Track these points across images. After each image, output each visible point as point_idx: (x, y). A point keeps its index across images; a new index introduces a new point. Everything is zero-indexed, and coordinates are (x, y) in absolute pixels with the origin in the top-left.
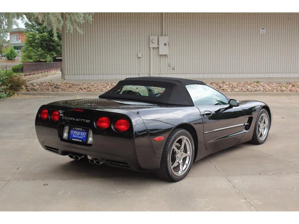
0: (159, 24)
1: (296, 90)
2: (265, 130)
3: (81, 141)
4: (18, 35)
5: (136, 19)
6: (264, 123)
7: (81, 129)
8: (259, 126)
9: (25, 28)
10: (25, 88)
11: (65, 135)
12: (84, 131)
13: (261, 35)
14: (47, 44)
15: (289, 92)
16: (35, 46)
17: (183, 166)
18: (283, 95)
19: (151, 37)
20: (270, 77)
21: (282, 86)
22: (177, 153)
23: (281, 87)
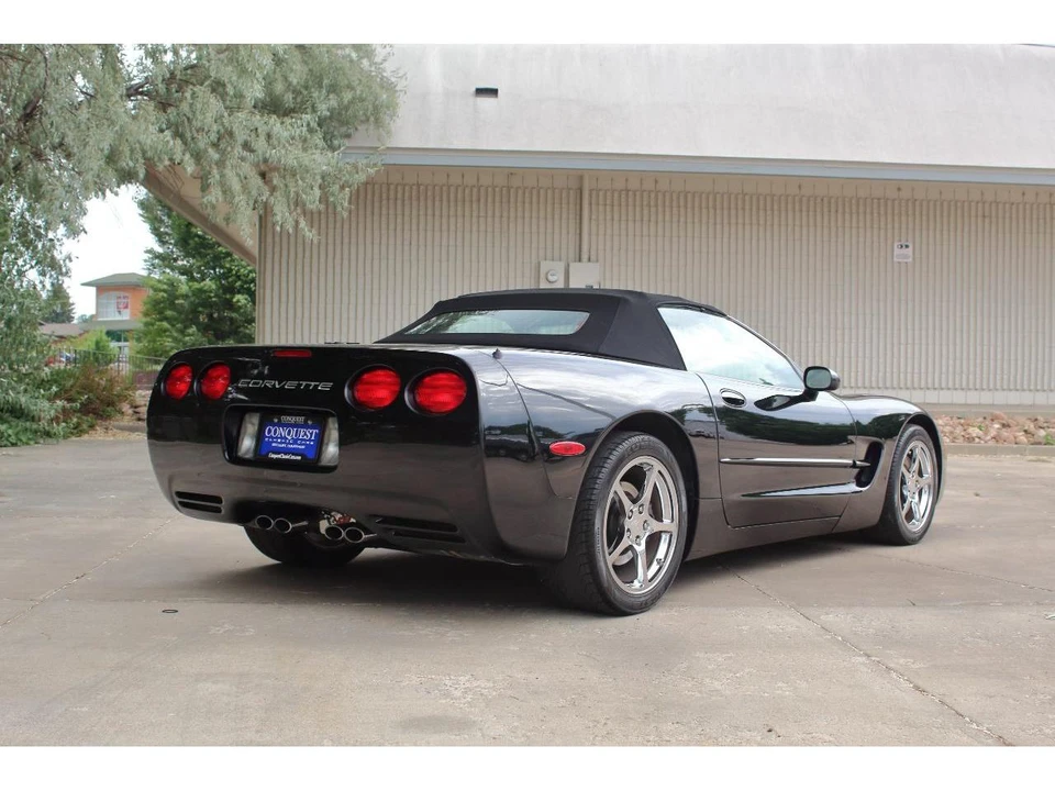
0: (572, 222)
1: (1015, 438)
2: (925, 497)
3: (299, 458)
4: (122, 294)
5: (497, 204)
6: (920, 474)
7: (300, 419)
8: (903, 483)
9: (145, 273)
10: (130, 411)
11: (247, 444)
12: (310, 422)
13: (896, 266)
14: (210, 316)
15: (992, 443)
16: (176, 319)
17: (649, 565)
18: (972, 451)
19: (543, 264)
20: (927, 401)
21: (968, 425)
22: (628, 513)
23: (965, 427)
